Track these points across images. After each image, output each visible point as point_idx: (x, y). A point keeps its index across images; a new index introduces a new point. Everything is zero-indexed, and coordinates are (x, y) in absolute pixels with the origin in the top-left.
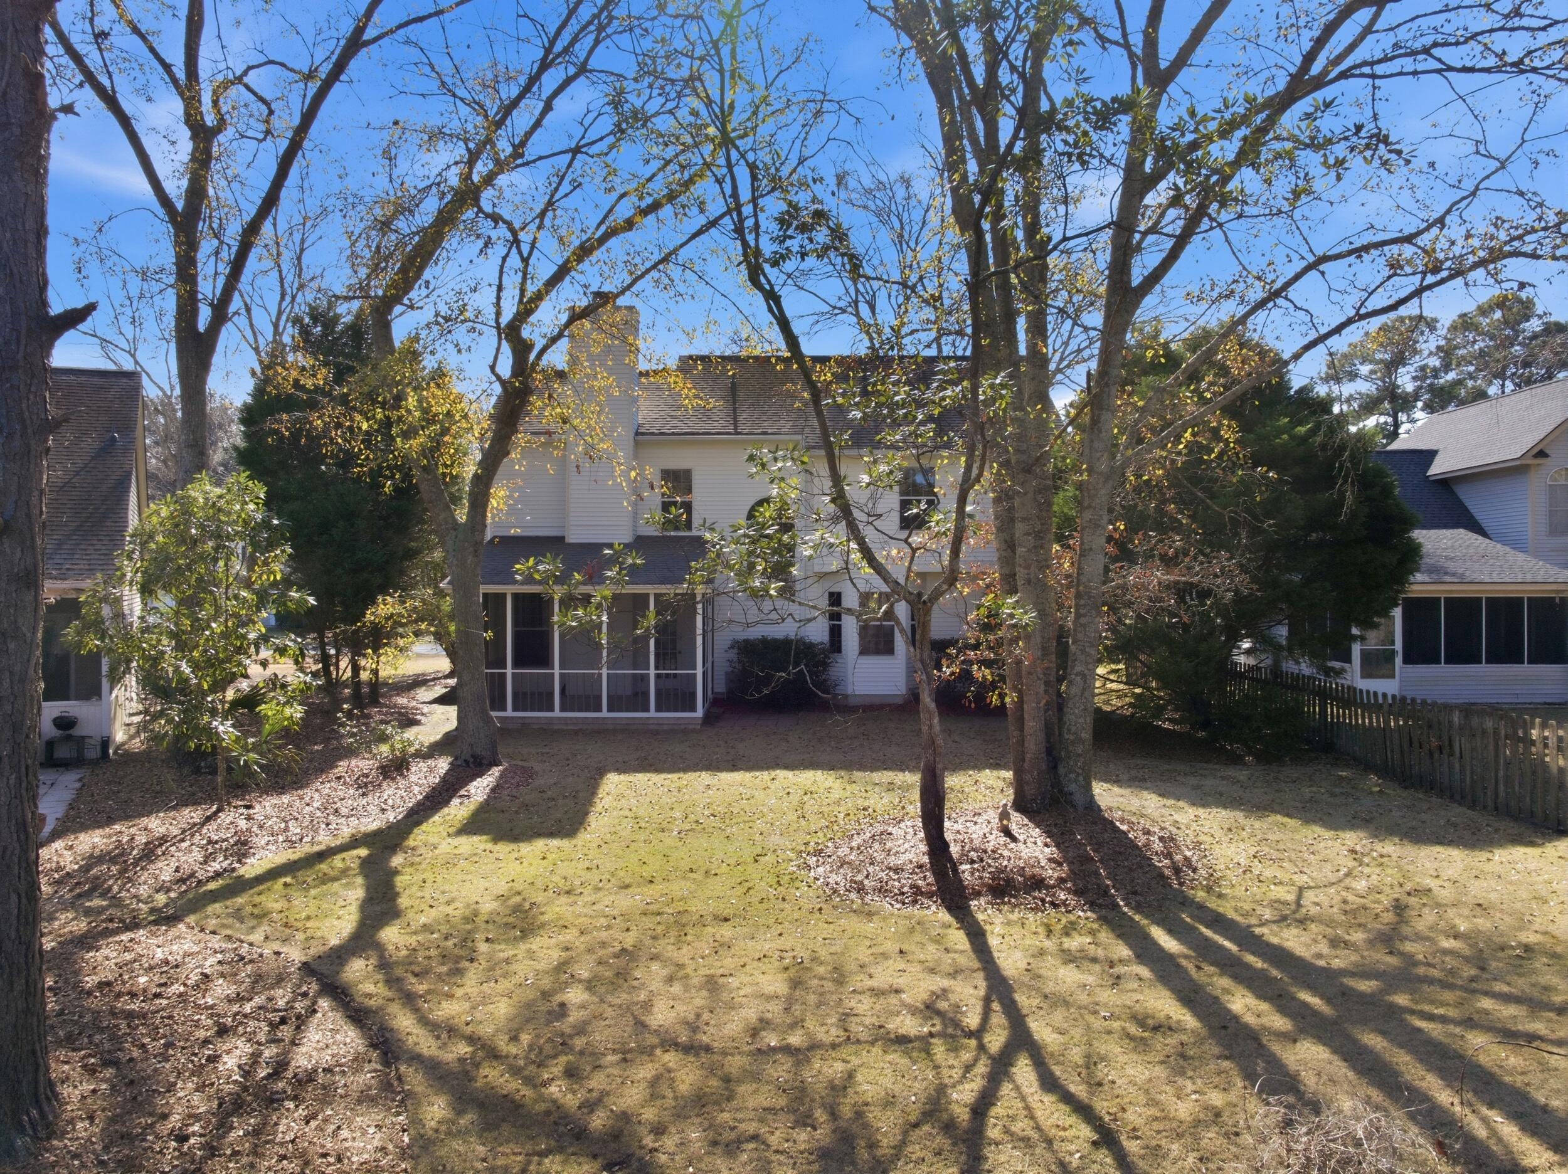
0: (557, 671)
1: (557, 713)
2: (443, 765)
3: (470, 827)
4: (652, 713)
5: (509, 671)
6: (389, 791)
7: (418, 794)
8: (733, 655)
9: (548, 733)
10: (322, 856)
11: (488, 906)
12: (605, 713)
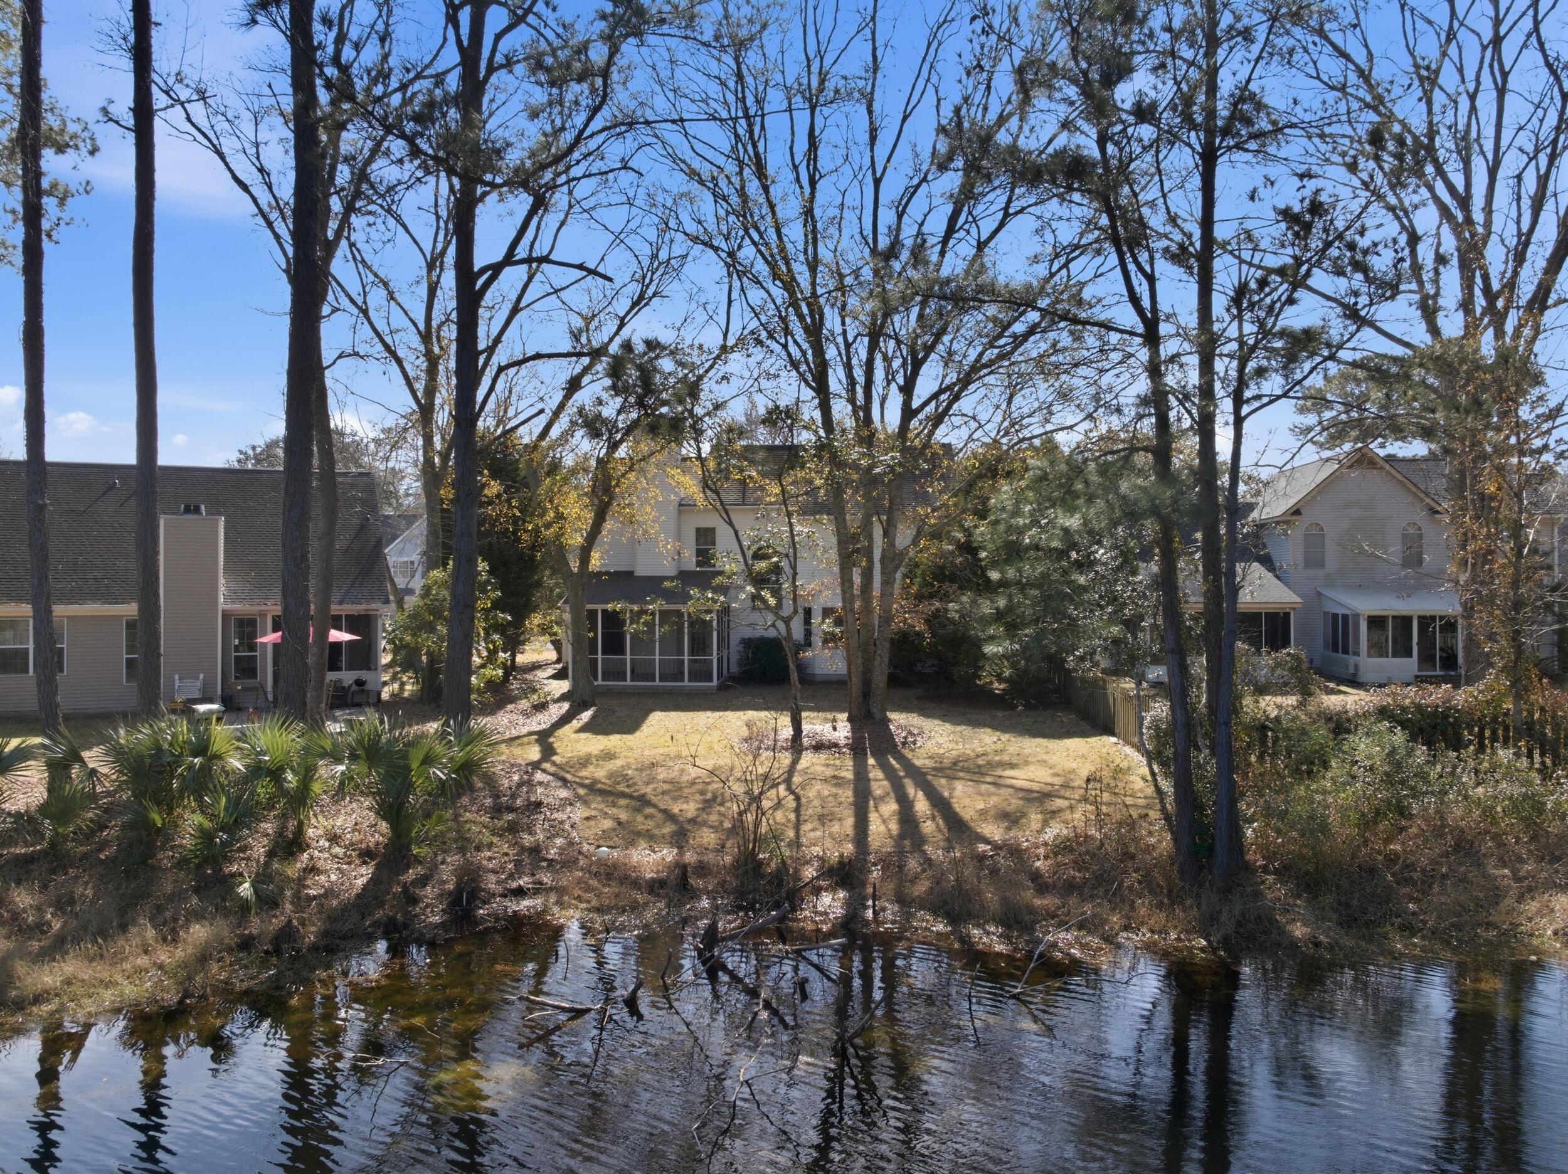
0: (628, 657)
1: (628, 682)
2: (566, 706)
3: (582, 729)
4: (686, 683)
5: (600, 656)
6: (540, 716)
7: (555, 718)
8: (741, 648)
9: (622, 693)
10: (518, 737)
11: (596, 752)
12: (657, 683)
